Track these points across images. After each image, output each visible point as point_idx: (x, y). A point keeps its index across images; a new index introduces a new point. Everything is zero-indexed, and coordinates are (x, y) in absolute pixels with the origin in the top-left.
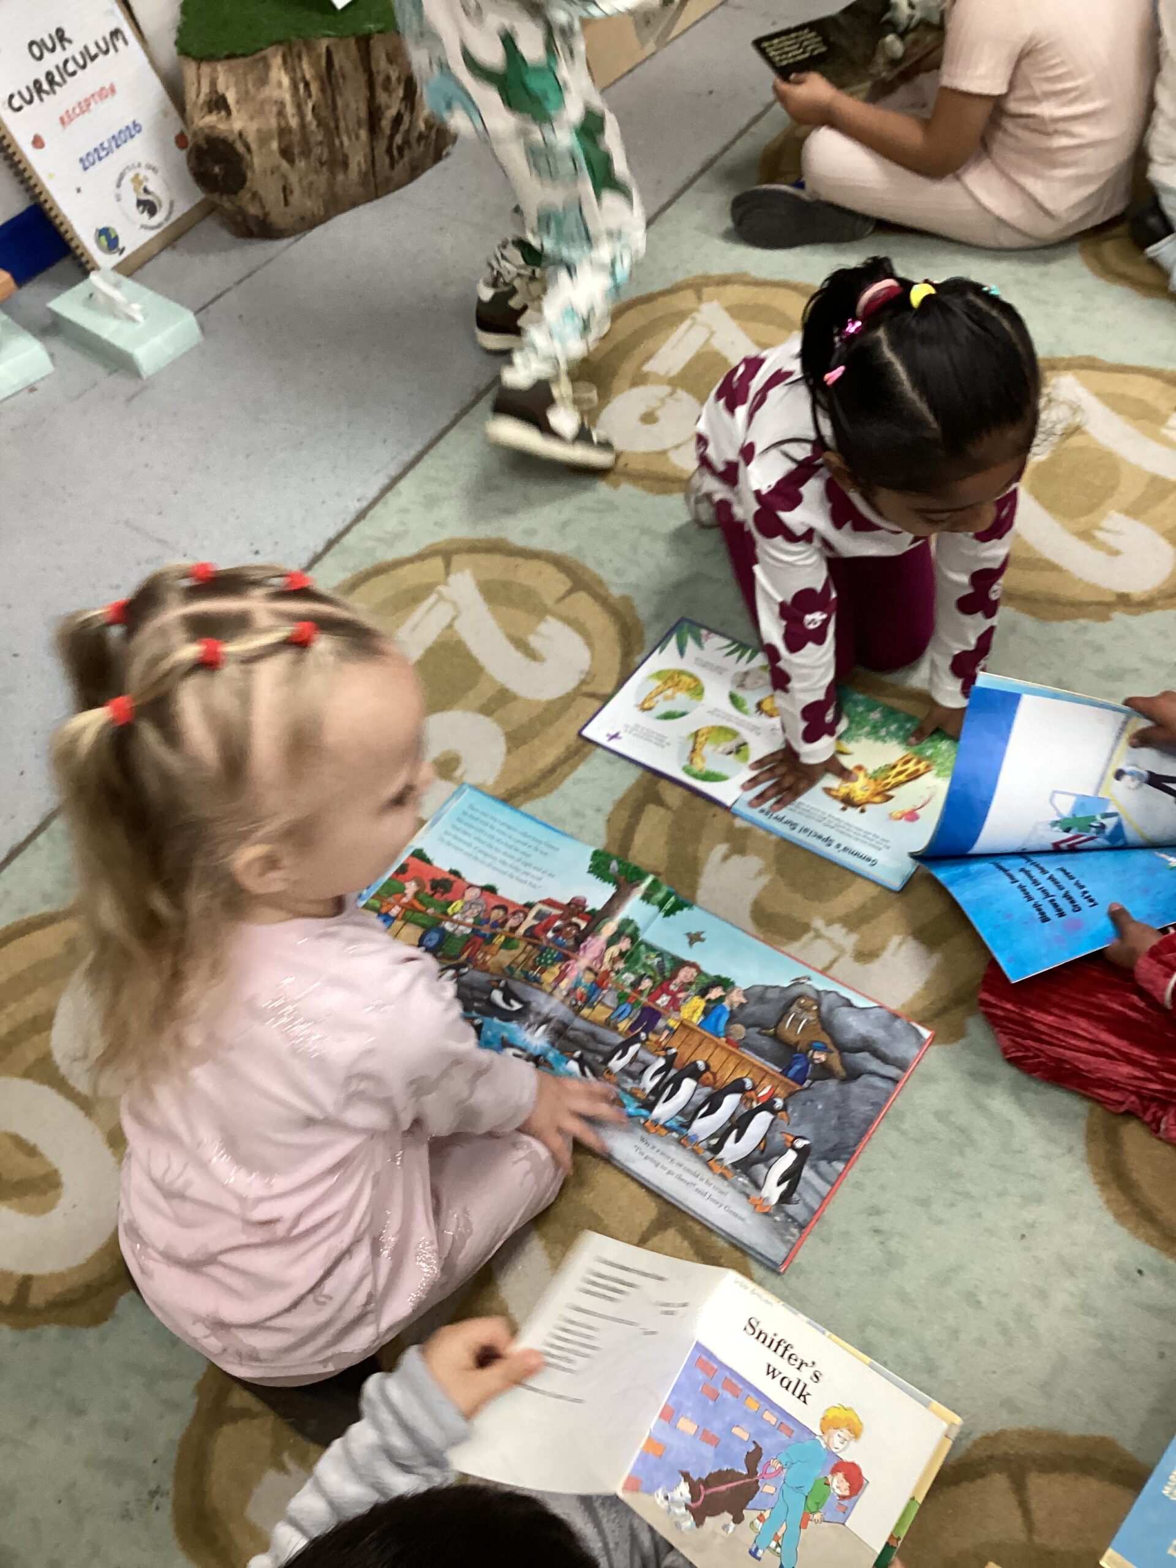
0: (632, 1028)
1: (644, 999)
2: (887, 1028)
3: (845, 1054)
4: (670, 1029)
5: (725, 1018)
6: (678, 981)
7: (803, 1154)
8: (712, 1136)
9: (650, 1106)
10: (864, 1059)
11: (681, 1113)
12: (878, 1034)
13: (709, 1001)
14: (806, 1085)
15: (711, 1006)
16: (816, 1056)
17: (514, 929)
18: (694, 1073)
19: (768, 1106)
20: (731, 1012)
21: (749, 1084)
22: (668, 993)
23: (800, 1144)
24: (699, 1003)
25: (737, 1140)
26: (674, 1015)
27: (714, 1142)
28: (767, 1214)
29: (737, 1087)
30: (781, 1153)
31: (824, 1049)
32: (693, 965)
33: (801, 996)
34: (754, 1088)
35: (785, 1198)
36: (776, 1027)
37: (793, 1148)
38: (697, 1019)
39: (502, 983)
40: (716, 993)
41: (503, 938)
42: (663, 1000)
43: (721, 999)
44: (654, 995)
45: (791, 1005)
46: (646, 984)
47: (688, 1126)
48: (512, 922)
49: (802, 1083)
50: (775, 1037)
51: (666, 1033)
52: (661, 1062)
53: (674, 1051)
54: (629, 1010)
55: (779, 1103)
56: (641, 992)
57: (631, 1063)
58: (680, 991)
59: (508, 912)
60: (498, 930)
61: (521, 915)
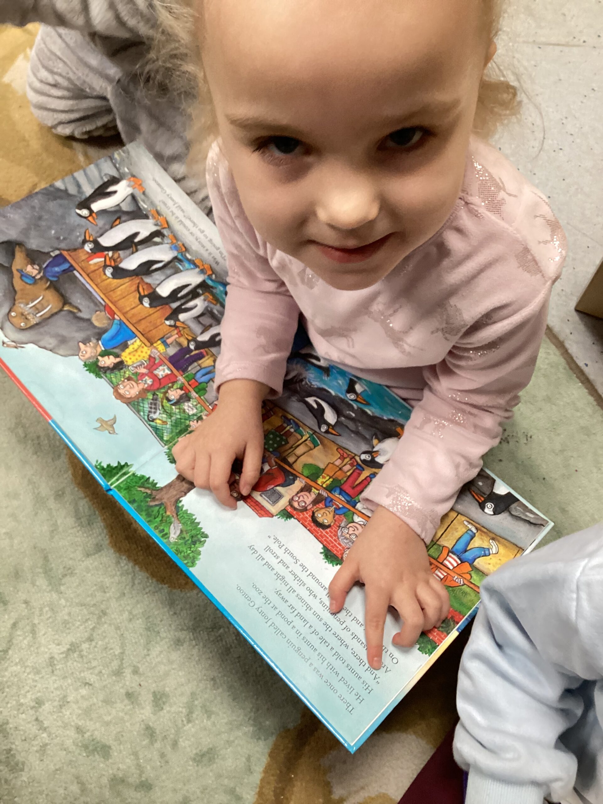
0: (200, 357)
1: (181, 379)
3: (6, 265)
4: (165, 343)
5: (106, 336)
6: (141, 387)
7: (85, 204)
8: (157, 244)
9: (203, 285)
11: (177, 271)
13: (117, 356)
14: (57, 252)
15: (116, 351)
16: (35, 272)
17: (307, 489)
18: (155, 298)
19: (99, 249)
20: (98, 339)
21: (109, 271)
22: (154, 377)
23: (85, 212)
24: (126, 356)
25: (136, 234)
26: (156, 354)
27: (157, 239)
28: (134, 176)
29: (119, 273)
30: (103, 212)
31: (23, 275)
32: (119, 396)
33: (22, 330)
34: (105, 266)
35: (114, 181)
36: (61, 310)
37: (91, 211)
38: (135, 344)
39: (324, 428)
40: (108, 361)
41: (320, 481)
42: (162, 372)
43: (104, 354)
44: (171, 380)
45: (37, 324)
46: (174, 394)
47: (175, 258)
48: (308, 498)
49: (60, 255)
50: (66, 301)
51: (169, 341)
52: (182, 317)
53: (168, 323)
54: (199, 375)
55: (88, 247)
56: (181, 389)
57: (211, 326)
58: (143, 375)
59: (311, 513)
60: (325, 494)
61: (296, 505)
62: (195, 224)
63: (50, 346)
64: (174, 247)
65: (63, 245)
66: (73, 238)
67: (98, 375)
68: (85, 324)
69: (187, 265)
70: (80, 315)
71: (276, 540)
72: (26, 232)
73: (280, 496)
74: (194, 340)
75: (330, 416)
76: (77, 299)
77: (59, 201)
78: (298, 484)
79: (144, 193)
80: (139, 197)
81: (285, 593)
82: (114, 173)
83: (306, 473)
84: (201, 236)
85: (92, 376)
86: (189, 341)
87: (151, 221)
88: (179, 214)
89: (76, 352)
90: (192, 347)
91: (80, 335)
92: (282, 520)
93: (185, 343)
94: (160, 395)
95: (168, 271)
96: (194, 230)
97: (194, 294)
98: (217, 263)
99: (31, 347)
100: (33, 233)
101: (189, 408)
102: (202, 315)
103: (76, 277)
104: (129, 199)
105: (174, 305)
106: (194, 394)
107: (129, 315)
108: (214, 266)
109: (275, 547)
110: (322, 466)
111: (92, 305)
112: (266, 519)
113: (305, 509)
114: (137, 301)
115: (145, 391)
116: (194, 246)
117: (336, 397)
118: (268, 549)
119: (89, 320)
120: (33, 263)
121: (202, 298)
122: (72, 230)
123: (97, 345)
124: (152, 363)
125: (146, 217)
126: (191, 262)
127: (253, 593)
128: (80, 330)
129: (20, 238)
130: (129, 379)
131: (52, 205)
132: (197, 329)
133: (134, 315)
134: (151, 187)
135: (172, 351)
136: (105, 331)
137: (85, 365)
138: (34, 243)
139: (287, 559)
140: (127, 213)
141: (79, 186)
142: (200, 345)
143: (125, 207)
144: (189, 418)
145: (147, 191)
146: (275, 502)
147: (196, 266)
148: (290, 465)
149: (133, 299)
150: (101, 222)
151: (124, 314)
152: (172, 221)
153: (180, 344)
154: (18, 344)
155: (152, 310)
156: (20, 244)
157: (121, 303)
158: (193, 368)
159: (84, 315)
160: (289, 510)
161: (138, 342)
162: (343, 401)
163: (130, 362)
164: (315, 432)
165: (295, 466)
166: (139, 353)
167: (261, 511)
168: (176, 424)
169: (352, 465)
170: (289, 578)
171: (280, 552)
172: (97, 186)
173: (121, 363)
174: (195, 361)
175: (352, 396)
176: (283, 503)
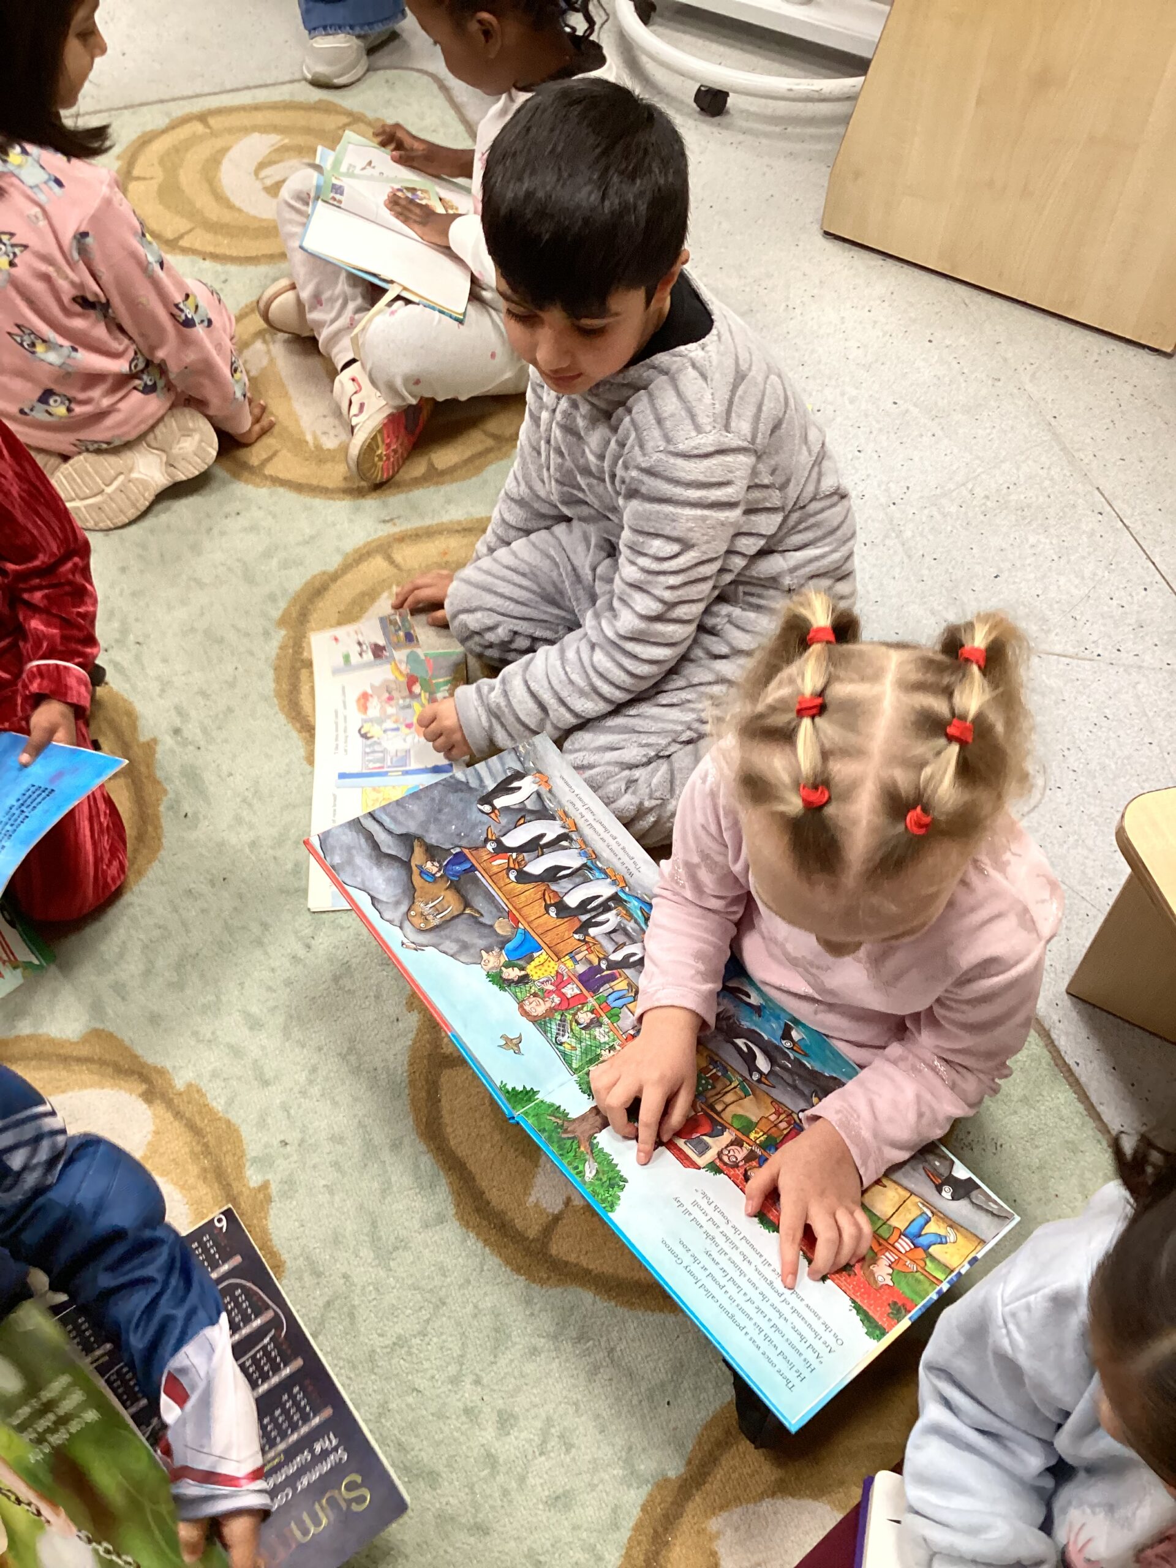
0: (612, 978)
1: (592, 1002)
3: (406, 859)
4: (573, 958)
5: (510, 946)
6: (548, 1005)
7: (487, 799)
8: (565, 848)
9: (615, 898)
10: (389, 847)
11: (587, 880)
13: (522, 969)
14: (458, 850)
15: (521, 962)
16: (435, 869)
17: (737, 1143)
18: (562, 908)
19: (502, 849)
20: (502, 949)
21: (513, 875)
22: (562, 996)
23: (487, 808)
24: (531, 969)
25: (542, 836)
26: (562, 969)
27: (564, 843)
28: (539, 772)
29: (524, 877)
30: (507, 809)
31: (422, 872)
32: (525, 1013)
33: (422, 931)
34: (509, 869)
35: (518, 776)
36: (462, 913)
37: (494, 808)
38: (541, 957)
39: (756, 1076)
40: (513, 973)
41: (752, 1136)
42: (571, 990)
43: (508, 965)
44: (580, 999)
45: (437, 927)
46: (584, 1017)
47: (585, 865)
48: (740, 1154)
49: (461, 853)
50: (467, 904)
51: (578, 957)
52: (592, 931)
53: (576, 936)
54: (611, 998)
55: (490, 847)
56: (592, 1012)
57: (624, 944)
58: (550, 992)
59: (742, 1171)
60: (758, 1151)
61: (725, 1159)
62: (606, 830)
63: (451, 952)
64: (583, 853)
65: (464, 843)
66: (474, 835)
67: (502, 988)
68: (486, 931)
69: (597, 874)
70: (481, 919)
71: (704, 1195)
72: (424, 825)
73: (707, 1147)
74: (606, 958)
75: (763, 1064)
76: (479, 903)
77: (460, 795)
78: (727, 1137)
79: (550, 791)
80: (546, 796)
81: (715, 1255)
82: (518, 767)
83: (736, 1124)
84: (613, 843)
85: (496, 988)
86: (600, 959)
87: (558, 823)
88: (588, 816)
89: (479, 960)
90: (604, 966)
91: (482, 943)
92: (710, 1174)
93: (596, 962)
94: (569, 1017)
95: (577, 880)
96: (606, 836)
97: (605, 907)
98: (631, 875)
99: (430, 950)
100: (432, 827)
101: (600, 1034)
102: (614, 931)
103: (478, 879)
104: (534, 796)
105: (584, 918)
106: (605, 1020)
107: (535, 924)
108: (627, 877)
109: (703, 1203)
110: (755, 1119)
111: (494, 910)
112: (692, 1171)
113: (736, 1165)
114: (543, 911)
115: (552, 1010)
116: (605, 854)
117: (769, 1042)
118: (695, 1203)
119: (491, 926)
120: (432, 860)
121: (614, 912)
122: (474, 826)
123: (500, 954)
124: (560, 981)
125: (553, 818)
126: (600, 870)
127: (679, 1250)
128: (481, 937)
129: (419, 832)
130: (535, 995)
131: (452, 798)
132: (609, 947)
133: (539, 926)
134: (558, 784)
135: (581, 969)
136: (509, 941)
137: (488, 975)
138: (433, 838)
139: (717, 1217)
140: (532, 812)
141: (481, 780)
142: (612, 965)
143: (530, 805)
144: (600, 1045)
145: (554, 790)
146: (701, 1154)
147: (607, 876)
148: (718, 1114)
149: (539, 908)
150: (504, 821)
151: (529, 923)
152: (581, 823)
153: (590, 962)
154: (418, 947)
155: (559, 922)
156: (419, 838)
157: (526, 910)
158: (605, 990)
159: (486, 920)
160: (718, 1163)
161: (544, 956)
162: (777, 1048)
163: (535, 977)
164: (745, 1079)
165: (723, 1115)
166: (546, 967)
167: (686, 1161)
168: (585, 1052)
169: (789, 1123)
170: (720, 1240)
171: (709, 1209)
172: (499, 780)
173: (526, 976)
174: (608, 982)
175: (789, 1044)
176: (710, 1155)
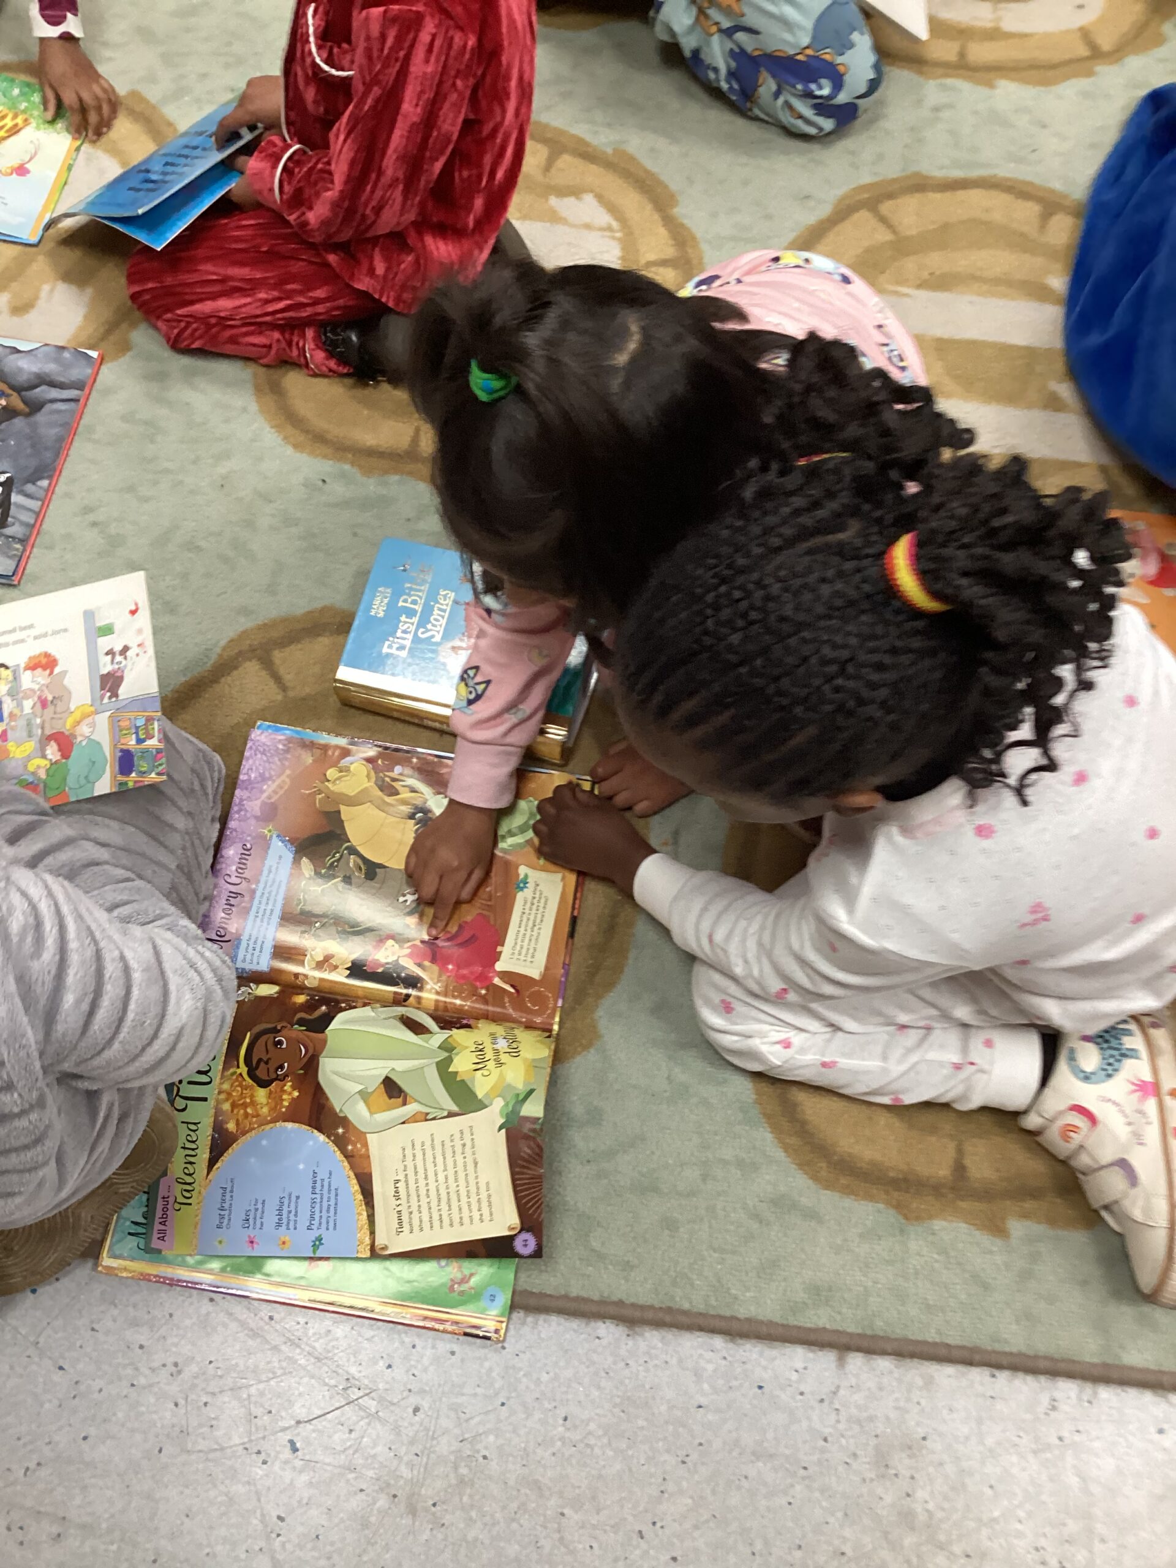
2: (57, 360)
3: (24, 393)
7: (8, 485)
10: (42, 391)
12: (51, 368)
31: (2, 395)
72: (34, 427)
77: (31, 471)
100: (27, 430)
129: (32, 418)
138: (18, 423)
141: (28, 496)
156: (28, 415)
